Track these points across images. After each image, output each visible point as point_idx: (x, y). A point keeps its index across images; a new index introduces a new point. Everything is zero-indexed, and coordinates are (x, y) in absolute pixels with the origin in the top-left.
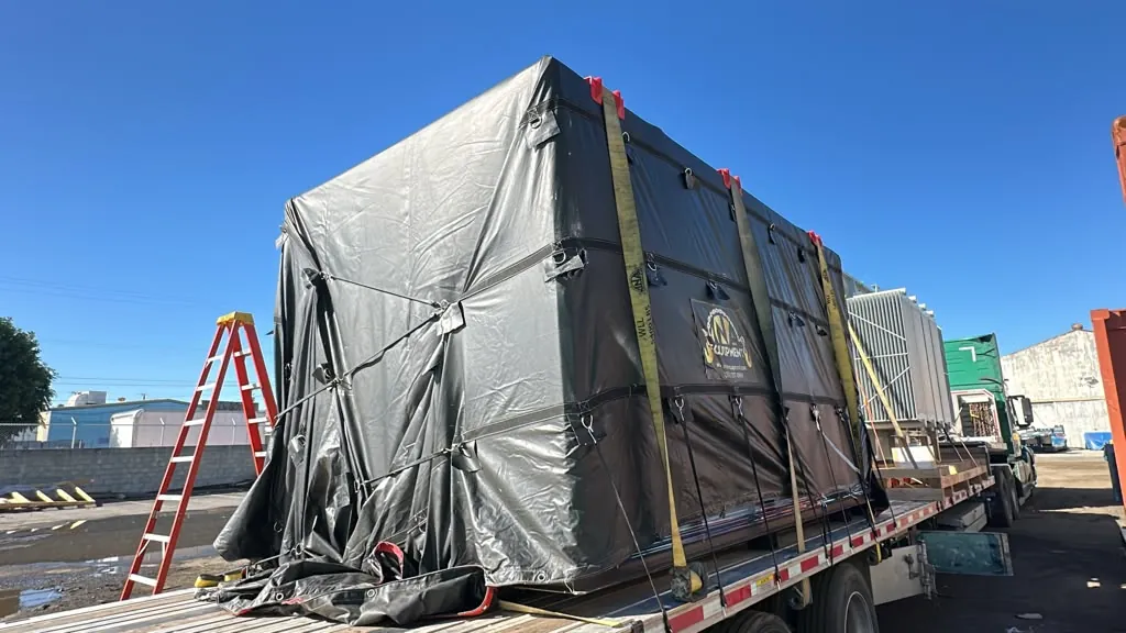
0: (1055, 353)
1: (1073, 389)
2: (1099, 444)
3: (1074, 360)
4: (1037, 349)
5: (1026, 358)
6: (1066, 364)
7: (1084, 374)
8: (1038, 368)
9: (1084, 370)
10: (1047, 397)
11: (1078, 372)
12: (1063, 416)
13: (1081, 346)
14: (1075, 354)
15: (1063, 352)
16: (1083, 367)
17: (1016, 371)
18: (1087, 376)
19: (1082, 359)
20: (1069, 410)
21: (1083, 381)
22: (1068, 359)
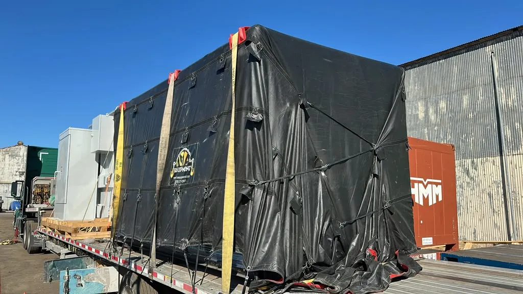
0: (7, 156)
1: (11, 177)
3: (16, 161)
6: (11, 163)
9: (19, 168)
11: (16, 168)
13: (21, 154)
14: (18, 158)
15: (12, 156)
16: (19, 165)
18: (20, 171)
19: (20, 162)
20: (6, 189)
21: (18, 173)
22: (12, 160)
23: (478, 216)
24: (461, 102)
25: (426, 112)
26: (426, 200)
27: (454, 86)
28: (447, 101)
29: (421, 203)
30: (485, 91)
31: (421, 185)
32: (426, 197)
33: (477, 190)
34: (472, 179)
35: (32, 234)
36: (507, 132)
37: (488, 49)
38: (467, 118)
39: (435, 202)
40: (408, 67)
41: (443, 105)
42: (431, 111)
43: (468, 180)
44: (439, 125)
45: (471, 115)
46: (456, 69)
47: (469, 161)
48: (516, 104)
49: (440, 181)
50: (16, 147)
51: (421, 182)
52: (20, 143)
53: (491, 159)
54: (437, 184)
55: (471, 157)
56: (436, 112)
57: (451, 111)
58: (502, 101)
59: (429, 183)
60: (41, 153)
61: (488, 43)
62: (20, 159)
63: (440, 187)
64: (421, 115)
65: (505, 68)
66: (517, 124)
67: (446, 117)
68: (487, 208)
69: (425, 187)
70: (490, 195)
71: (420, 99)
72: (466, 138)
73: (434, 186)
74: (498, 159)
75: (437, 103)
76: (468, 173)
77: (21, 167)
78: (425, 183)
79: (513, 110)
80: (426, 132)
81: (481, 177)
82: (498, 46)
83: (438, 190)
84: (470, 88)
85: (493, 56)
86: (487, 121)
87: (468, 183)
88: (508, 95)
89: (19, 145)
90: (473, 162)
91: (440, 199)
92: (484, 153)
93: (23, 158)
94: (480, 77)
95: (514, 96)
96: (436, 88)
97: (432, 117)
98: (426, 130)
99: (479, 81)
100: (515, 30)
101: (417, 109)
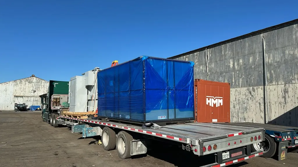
0: (27, 82)
1: (29, 93)
2: (34, 109)
3: (31, 85)
4: (22, 81)
5: (18, 83)
6: (29, 86)
7: (33, 89)
8: (21, 86)
9: (33, 88)
10: (22, 95)
11: (32, 89)
12: (25, 100)
13: (34, 82)
14: (32, 83)
15: (29, 82)
16: (33, 87)
17: (15, 86)
18: (34, 90)
19: (33, 85)
20: (27, 99)
21: (33, 91)
22: (30, 84)
23: (254, 113)
24: (249, 60)
25: (234, 64)
26: (215, 105)
27: (246, 52)
28: (243, 59)
29: (213, 106)
30: (259, 55)
31: (213, 99)
32: (215, 104)
33: (254, 101)
34: (252, 96)
35: (56, 119)
36: (268, 75)
37: (262, 35)
38: (251, 68)
39: (219, 105)
40: (226, 43)
41: (241, 61)
42: (236, 64)
43: (251, 96)
44: (239, 71)
45: (253, 67)
46: (247, 44)
47: (251, 88)
48: (272, 62)
49: (222, 98)
50: (31, 78)
51: (213, 98)
52: (33, 75)
53: (261, 87)
54: (220, 99)
55: (252, 86)
56: (238, 65)
57: (245, 65)
58: (266, 60)
59: (216, 98)
60: (55, 84)
61: (262, 32)
62: (34, 84)
63: (222, 100)
64: (231, 66)
65: (268, 45)
66: (272, 71)
67: (242, 67)
68: (258, 109)
69: (215, 100)
70: (259, 103)
71: (231, 58)
72: (250, 77)
73: (219, 100)
74: (263, 87)
75: (239, 60)
76: (251, 93)
77: (34, 88)
78: (215, 98)
79: (271, 65)
80: (233, 74)
81: (256, 95)
82: (266, 34)
83: (221, 101)
84: (253, 53)
85: (263, 39)
86: (260, 70)
87: (251, 98)
88: (269, 58)
89: (33, 76)
90: (253, 88)
91: (222, 104)
92: (258, 85)
93: (35, 84)
94: (257, 49)
95: (271, 58)
96: (238, 53)
97: (236, 67)
98: (233, 73)
99: (257, 51)
100: (273, 27)
101: (230, 63)
